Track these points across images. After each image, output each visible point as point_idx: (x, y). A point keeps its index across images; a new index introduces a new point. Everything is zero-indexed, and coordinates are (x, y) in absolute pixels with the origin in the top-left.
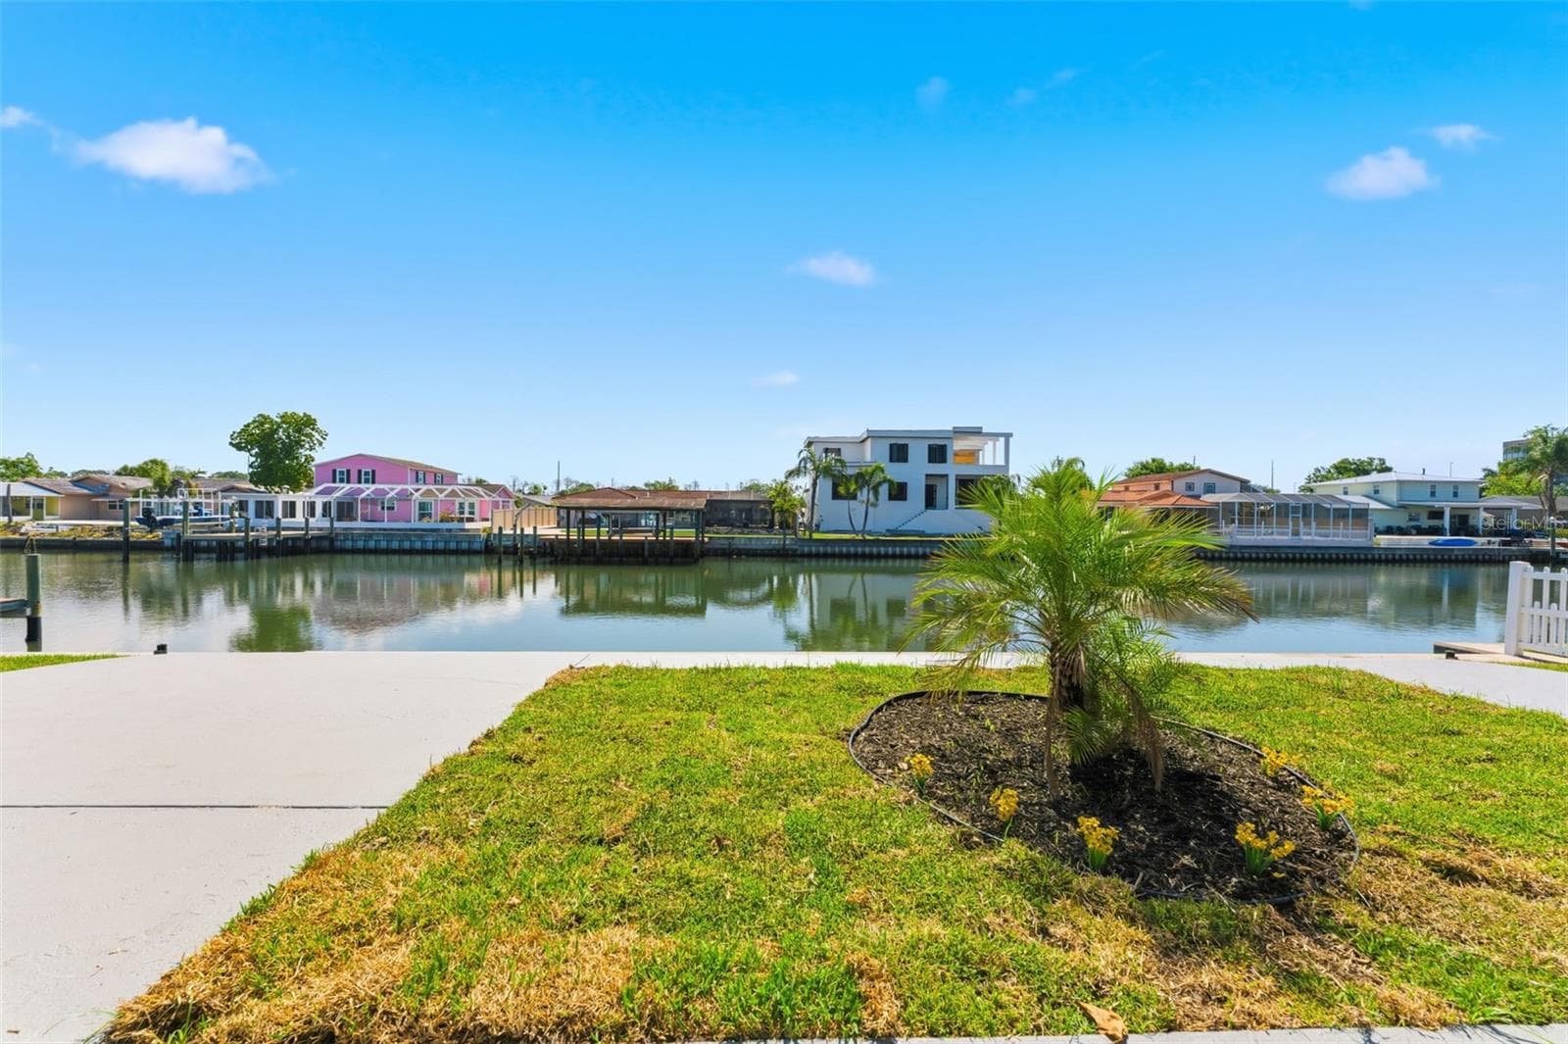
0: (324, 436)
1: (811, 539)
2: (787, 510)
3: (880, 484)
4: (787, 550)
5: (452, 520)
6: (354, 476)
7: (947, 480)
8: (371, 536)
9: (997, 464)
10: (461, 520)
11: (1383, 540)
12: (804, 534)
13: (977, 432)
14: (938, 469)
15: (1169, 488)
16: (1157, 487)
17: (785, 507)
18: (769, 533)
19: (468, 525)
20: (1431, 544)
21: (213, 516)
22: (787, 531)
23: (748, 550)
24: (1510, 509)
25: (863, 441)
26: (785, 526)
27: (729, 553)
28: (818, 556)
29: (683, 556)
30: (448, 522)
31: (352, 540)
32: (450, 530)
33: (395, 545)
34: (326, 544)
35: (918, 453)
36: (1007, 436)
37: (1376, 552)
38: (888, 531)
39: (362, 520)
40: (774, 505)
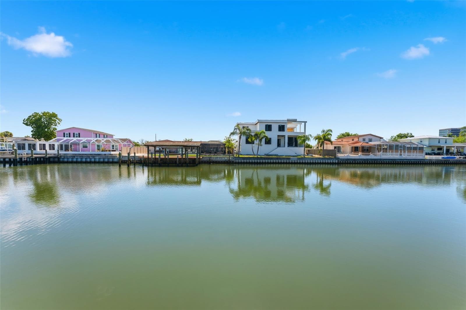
0: (60, 120)
1: (239, 157)
2: (230, 147)
3: (263, 138)
4: (230, 161)
5: (106, 151)
6: (72, 135)
7: (285, 137)
8: (74, 156)
9: (301, 132)
10: (110, 151)
11: (428, 157)
12: (236, 155)
13: (295, 121)
14: (281, 133)
15: (358, 140)
16: (353, 140)
17: (230, 146)
18: (224, 155)
19: (112, 153)
20: (442, 158)
21: (5, 149)
22: (230, 155)
23: (217, 161)
24: (464, 147)
25: (256, 124)
26: (229, 152)
27: (210, 162)
28: (241, 163)
29: (193, 163)
30: (105, 151)
31: (67, 159)
32: (105, 154)
33: (84, 160)
34: (56, 160)
35: (275, 128)
36: (305, 122)
37: (426, 161)
38: (265, 154)
39: (71, 151)
40: (226, 146)
